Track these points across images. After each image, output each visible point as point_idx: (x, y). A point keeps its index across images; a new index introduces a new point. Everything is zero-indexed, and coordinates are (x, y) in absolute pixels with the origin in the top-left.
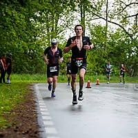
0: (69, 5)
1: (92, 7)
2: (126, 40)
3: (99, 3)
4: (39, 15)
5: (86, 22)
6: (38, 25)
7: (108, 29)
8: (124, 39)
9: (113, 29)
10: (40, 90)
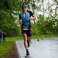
0: (27, 7)
1: (37, 7)
2: (52, 20)
3: (40, 5)
4: (15, 12)
5: (35, 13)
6: (15, 16)
7: (44, 16)
8: (51, 19)
9: (46, 15)
10: (18, 43)
